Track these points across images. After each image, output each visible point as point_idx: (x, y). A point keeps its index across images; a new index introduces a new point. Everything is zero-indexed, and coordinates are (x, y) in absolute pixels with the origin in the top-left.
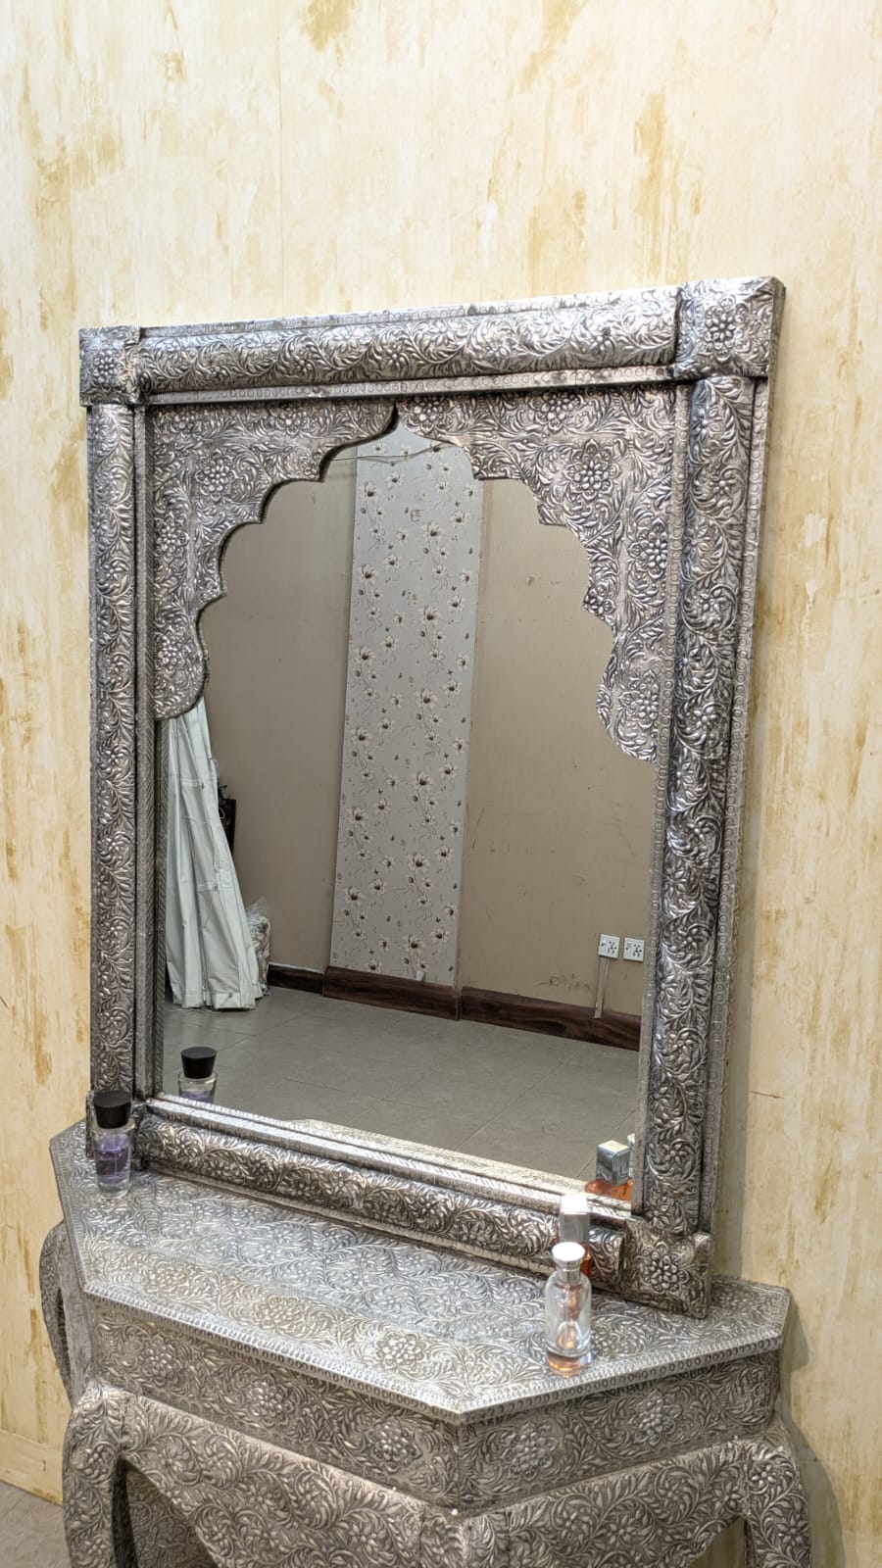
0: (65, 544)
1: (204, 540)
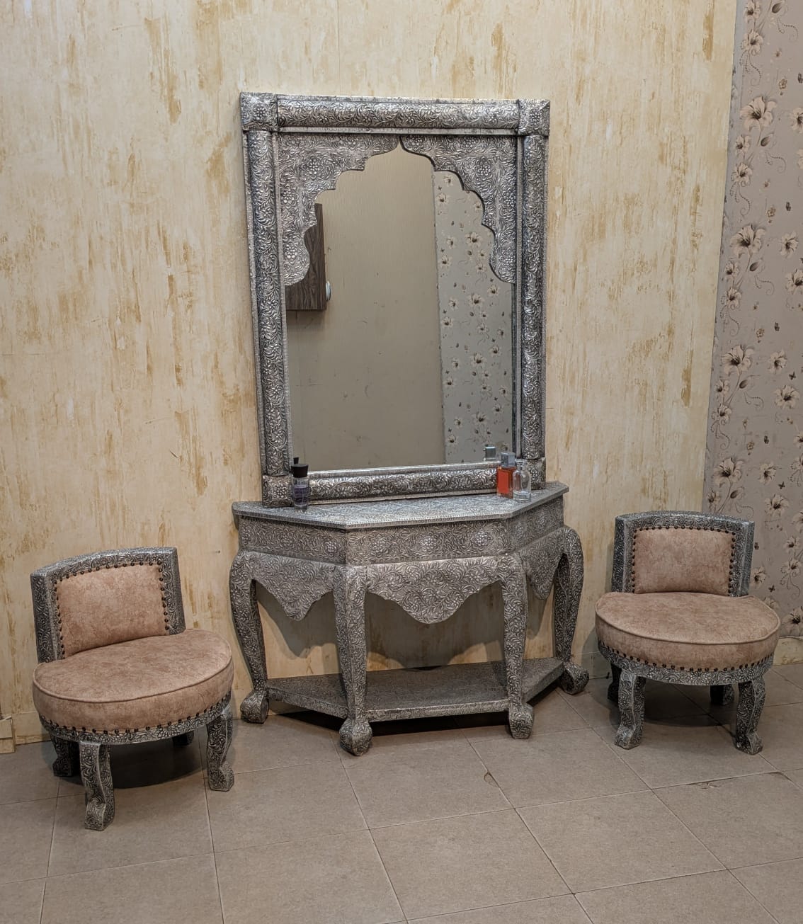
0: (215, 201)
1: (307, 198)
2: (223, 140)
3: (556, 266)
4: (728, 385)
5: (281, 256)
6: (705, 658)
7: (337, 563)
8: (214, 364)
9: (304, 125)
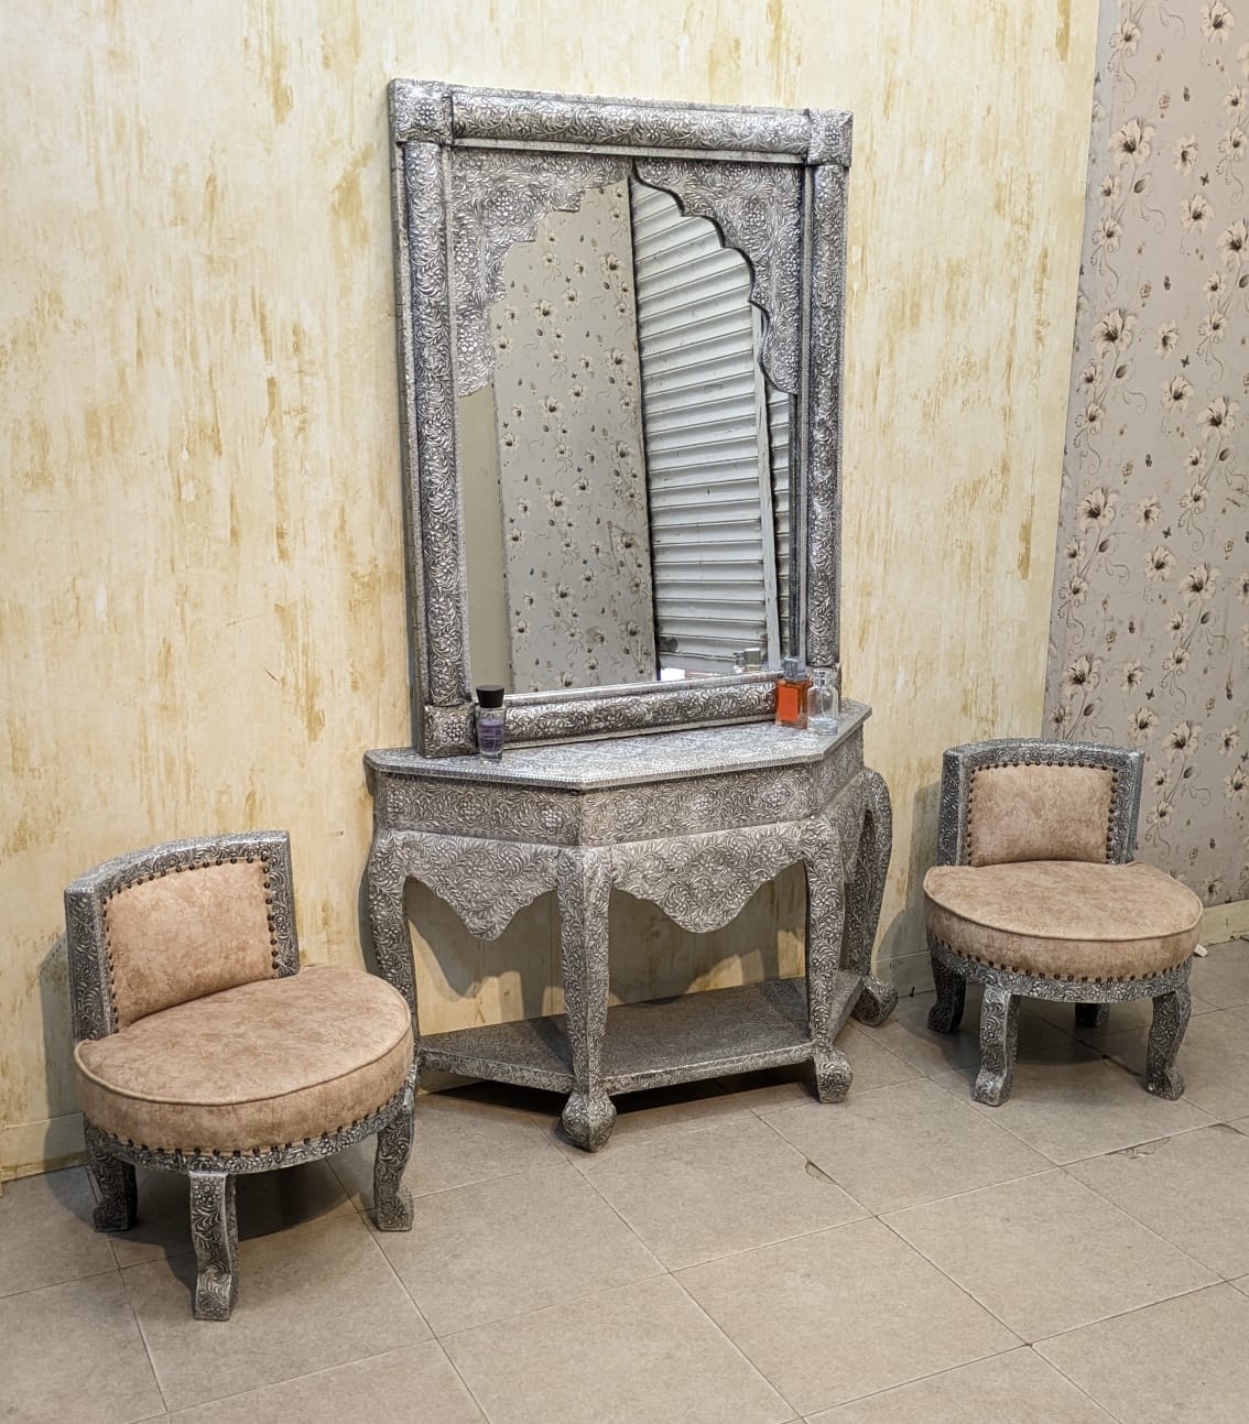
0: (345, 255)
1: (493, 254)
2: (360, 157)
3: (852, 367)
4: (1085, 548)
5: (454, 348)
6: (1119, 962)
7: (562, 844)
8: (338, 526)
9: (493, 136)
